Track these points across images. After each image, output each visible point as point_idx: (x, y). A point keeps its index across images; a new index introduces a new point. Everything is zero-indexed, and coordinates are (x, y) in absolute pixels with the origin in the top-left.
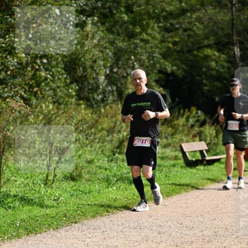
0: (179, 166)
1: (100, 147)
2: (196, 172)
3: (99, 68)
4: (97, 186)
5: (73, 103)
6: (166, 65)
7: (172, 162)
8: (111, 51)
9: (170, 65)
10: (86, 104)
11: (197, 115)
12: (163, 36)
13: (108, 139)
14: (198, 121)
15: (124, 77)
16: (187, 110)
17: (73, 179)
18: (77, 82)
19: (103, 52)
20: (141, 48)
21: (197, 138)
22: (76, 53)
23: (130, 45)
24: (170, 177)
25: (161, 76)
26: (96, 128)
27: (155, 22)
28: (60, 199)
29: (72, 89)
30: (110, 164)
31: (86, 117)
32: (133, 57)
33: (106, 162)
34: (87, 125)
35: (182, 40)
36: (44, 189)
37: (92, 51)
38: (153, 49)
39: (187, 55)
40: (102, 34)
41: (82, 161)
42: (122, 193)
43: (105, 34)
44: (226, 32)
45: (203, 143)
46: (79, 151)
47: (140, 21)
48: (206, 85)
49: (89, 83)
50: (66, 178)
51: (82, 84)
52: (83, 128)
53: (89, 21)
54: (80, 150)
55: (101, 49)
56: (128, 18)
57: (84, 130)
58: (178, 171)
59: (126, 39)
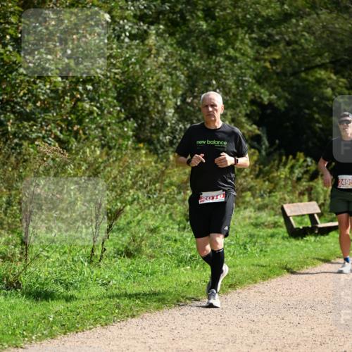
0: (280, 236)
1: (167, 209)
2: (304, 245)
3: (166, 97)
4: (163, 264)
5: (130, 148)
6: (261, 93)
7: (270, 231)
8: (183, 74)
9: (267, 93)
10: (147, 149)
11: (305, 164)
12: (257, 52)
13: (179, 197)
14: (306, 172)
16: (291, 157)
17: (129, 254)
18: (134, 116)
19: (171, 75)
20: (226, 68)
22: (133, 76)
23: (210, 64)
24: (266, 252)
25: (255, 108)
26: (162, 182)
27: (246, 32)
28: (111, 283)
29: (127, 127)
30: (182, 233)
31: (147, 167)
32: (214, 82)
33: (175, 230)
34: (149, 178)
35: (284, 57)
36: (88, 270)
37: (156, 74)
38: (243, 71)
39: (292, 78)
40: (170, 49)
41: (142, 229)
42: (198, 275)
43: (175, 49)
44: (347, 45)
45: (314, 203)
46: (137, 215)
47: (224, 30)
48: (318, 121)
49: (152, 118)
50: (120, 253)
51: (142, 120)
52: (144, 182)
53: (153, 30)
54: (138, 213)
55: (170, 70)
56: (207, 26)
57: (145, 185)
58: (278, 244)
59: (205, 56)
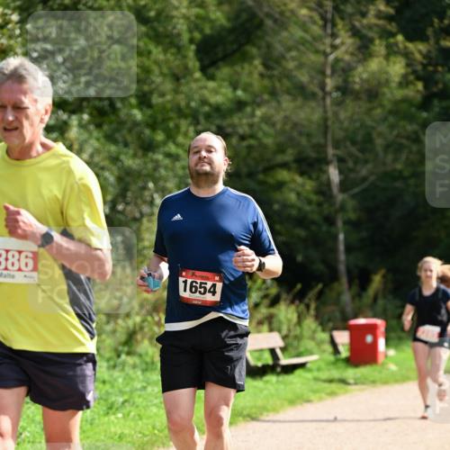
2: (263, 386)
8: (112, 174)
11: (264, 286)
13: (109, 328)
14: (266, 296)
15: (135, 219)
20: (166, 168)
21: (265, 327)
23: (146, 163)
27: (190, 124)
28: (23, 436)
30: (111, 372)
32: (151, 185)
39: (247, 181)
40: (96, 144)
42: (132, 424)
43: (102, 144)
44: (315, 141)
45: (276, 334)
47: (164, 121)
48: (279, 233)
53: (74, 120)
56: (143, 116)
59: (140, 153)
